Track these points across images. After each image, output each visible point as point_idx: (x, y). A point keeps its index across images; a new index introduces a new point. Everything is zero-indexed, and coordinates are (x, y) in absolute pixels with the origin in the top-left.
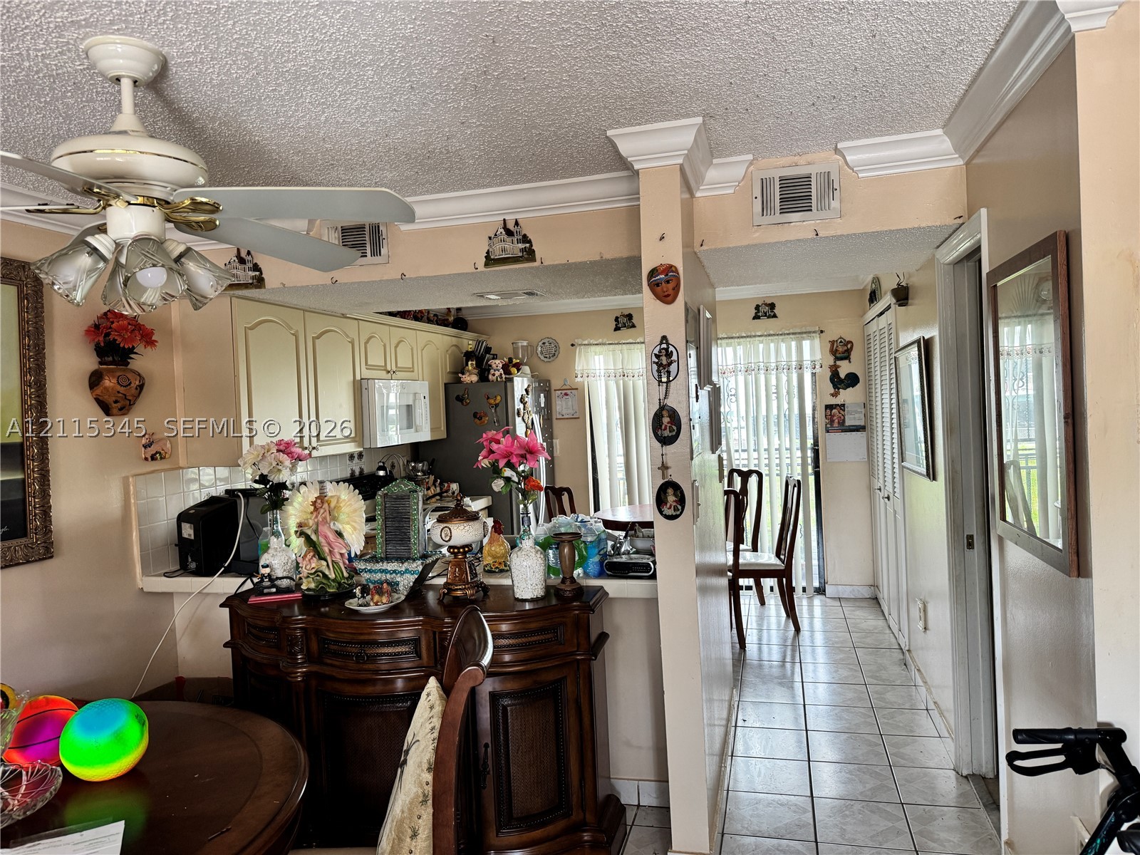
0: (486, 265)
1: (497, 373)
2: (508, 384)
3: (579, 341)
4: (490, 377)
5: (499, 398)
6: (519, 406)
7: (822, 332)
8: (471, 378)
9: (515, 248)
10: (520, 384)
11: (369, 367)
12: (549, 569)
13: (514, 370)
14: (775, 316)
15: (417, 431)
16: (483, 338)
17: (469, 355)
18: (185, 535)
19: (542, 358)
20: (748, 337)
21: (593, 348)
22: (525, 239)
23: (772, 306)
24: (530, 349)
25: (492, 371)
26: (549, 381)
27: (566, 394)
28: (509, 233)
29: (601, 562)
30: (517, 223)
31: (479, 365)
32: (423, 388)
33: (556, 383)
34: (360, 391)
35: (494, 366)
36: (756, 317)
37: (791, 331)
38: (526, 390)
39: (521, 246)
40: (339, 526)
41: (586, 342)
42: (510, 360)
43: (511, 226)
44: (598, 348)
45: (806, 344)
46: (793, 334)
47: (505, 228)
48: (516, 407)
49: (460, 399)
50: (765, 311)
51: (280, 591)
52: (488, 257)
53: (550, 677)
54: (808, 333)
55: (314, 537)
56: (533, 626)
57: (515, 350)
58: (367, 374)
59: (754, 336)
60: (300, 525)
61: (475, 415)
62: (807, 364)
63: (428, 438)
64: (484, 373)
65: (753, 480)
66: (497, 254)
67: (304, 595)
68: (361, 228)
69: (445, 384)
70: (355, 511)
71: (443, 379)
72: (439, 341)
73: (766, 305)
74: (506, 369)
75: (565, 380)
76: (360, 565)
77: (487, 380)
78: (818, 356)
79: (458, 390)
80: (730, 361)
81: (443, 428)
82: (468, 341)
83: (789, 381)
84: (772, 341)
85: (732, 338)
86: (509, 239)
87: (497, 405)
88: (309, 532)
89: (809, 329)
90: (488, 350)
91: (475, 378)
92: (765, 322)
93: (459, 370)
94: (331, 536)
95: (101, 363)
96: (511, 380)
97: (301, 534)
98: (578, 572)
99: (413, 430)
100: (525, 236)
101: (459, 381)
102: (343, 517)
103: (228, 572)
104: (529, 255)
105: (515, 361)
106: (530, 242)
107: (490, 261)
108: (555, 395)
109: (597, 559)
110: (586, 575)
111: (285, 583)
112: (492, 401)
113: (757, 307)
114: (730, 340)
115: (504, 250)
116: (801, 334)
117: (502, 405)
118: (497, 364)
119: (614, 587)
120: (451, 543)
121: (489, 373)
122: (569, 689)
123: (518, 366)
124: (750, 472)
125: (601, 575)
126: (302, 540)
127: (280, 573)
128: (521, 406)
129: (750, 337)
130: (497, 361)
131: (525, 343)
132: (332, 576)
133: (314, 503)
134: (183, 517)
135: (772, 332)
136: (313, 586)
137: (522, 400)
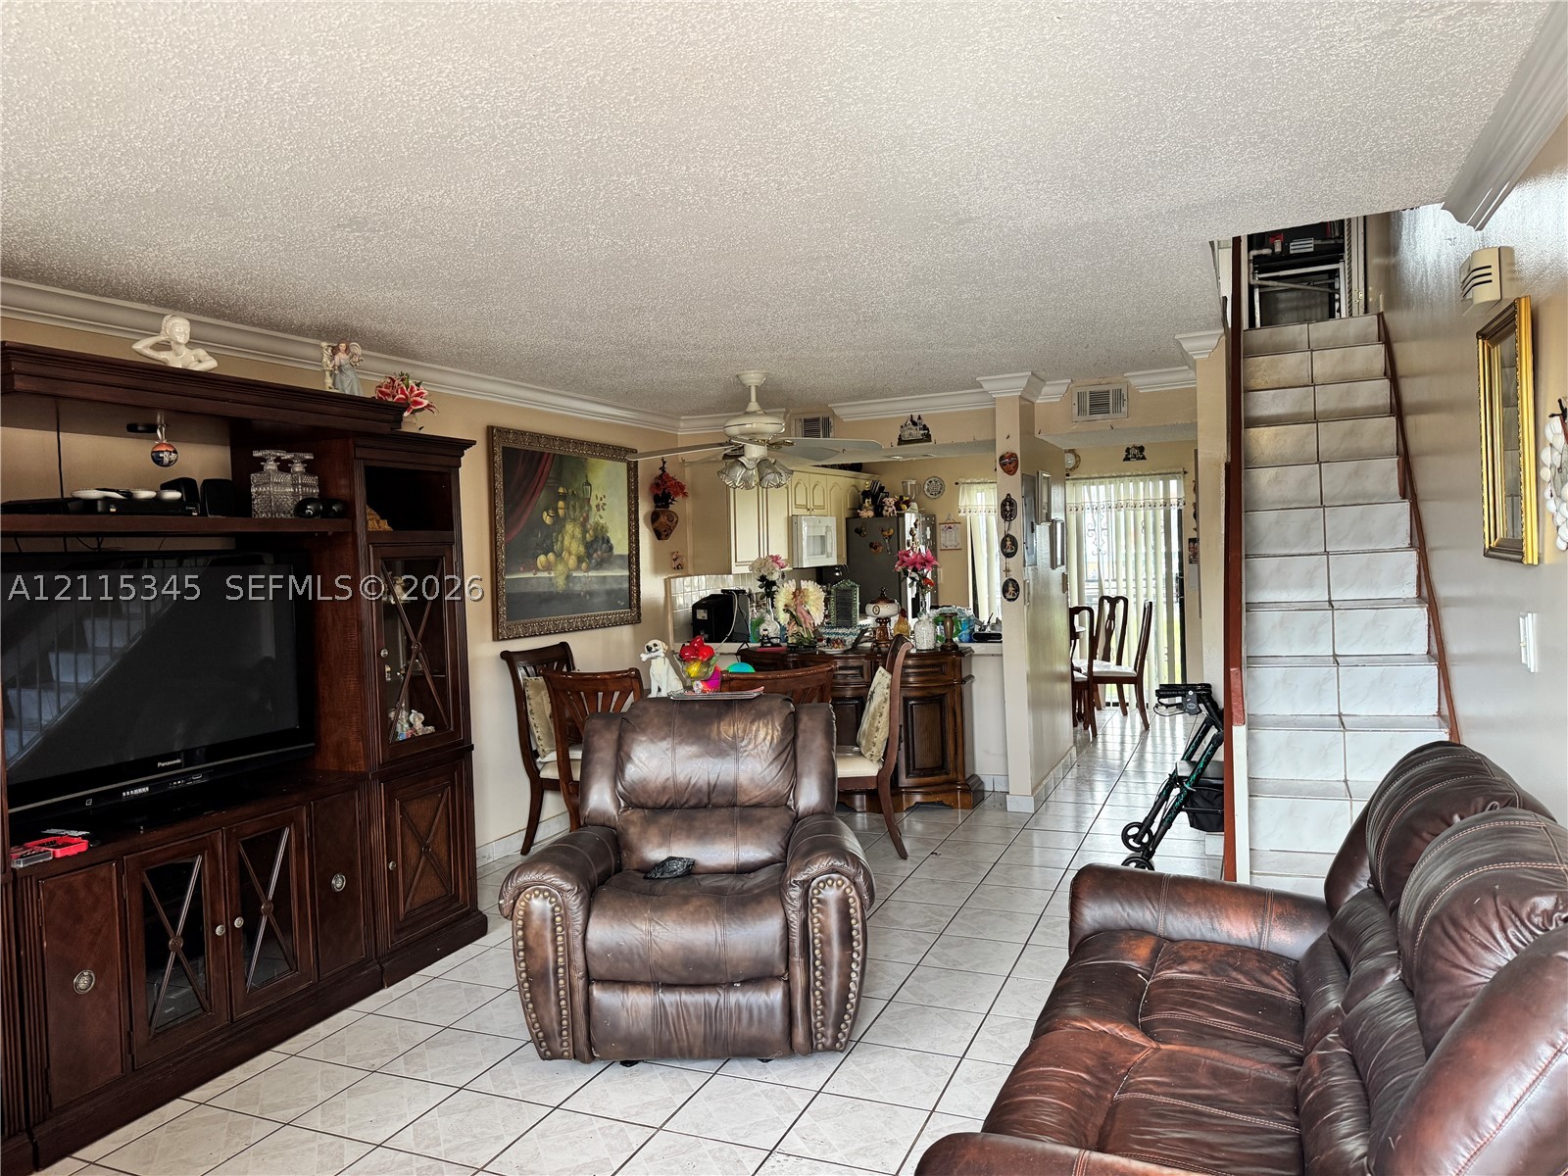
0: (899, 444)
1: (890, 510)
2: (900, 519)
3: (963, 480)
4: (884, 512)
5: (892, 530)
6: (908, 537)
7: (1185, 473)
8: (867, 513)
9: (918, 433)
10: (910, 519)
11: (798, 506)
12: (937, 638)
13: (904, 507)
14: (1144, 458)
15: (828, 557)
16: (876, 477)
17: (866, 494)
18: (699, 617)
19: (929, 495)
20: (1117, 477)
21: (975, 486)
22: (925, 428)
23: (1141, 449)
24: (918, 487)
25: (886, 508)
26: (934, 516)
27: (950, 528)
28: (914, 424)
29: (970, 634)
30: (920, 418)
31: (874, 503)
32: (831, 522)
33: (941, 518)
34: (792, 524)
35: (888, 503)
36: (1127, 459)
37: (1158, 472)
38: (915, 525)
39: (922, 432)
40: (808, 607)
41: (969, 481)
42: (901, 498)
43: (916, 419)
44: (980, 487)
45: (1173, 484)
46: (1159, 474)
47: (912, 420)
48: (907, 538)
49: (858, 531)
50: (1136, 453)
51: (773, 645)
52: (900, 439)
53: (938, 691)
54: (1173, 474)
55: (794, 613)
56: (928, 662)
57: (905, 488)
58: (796, 512)
59: (1124, 476)
60: (786, 606)
61: (871, 545)
62: (1174, 501)
63: (835, 563)
64: (878, 509)
65: (1121, 605)
66: (906, 437)
67: (788, 647)
68: (817, 420)
69: (847, 519)
70: (818, 598)
71: (844, 515)
72: (844, 481)
73: (1136, 448)
74: (897, 505)
75: (949, 515)
76: (823, 630)
77: (882, 515)
78: (1182, 495)
79: (856, 524)
80: (1103, 498)
81: (844, 556)
82: (865, 482)
83: (1155, 516)
84: (1141, 481)
85: (1103, 477)
86: (914, 428)
87: (890, 537)
88: (792, 610)
89: (1173, 470)
90: (882, 489)
91: (871, 514)
92: (1133, 463)
93: (857, 506)
94: (805, 614)
95: (657, 507)
96: (903, 515)
97: (787, 610)
98: (956, 639)
99: (825, 556)
100: (925, 426)
101: (857, 516)
102: (810, 602)
103: (729, 640)
104: (927, 438)
105: (905, 499)
106: (928, 429)
107: (901, 442)
108: (940, 528)
109: (968, 631)
110: (961, 641)
111: (775, 641)
112: (886, 533)
113: (1128, 450)
114: (1101, 480)
115: (910, 434)
116: (1166, 475)
117: (895, 538)
118: (890, 501)
119: (977, 647)
120: (879, 616)
121: (883, 509)
122: (948, 700)
123: (907, 503)
124: (1118, 598)
125: (970, 641)
126: (788, 615)
127: (772, 635)
128: (911, 538)
129: (1120, 477)
130: (891, 499)
131: (914, 482)
132: (806, 636)
133: (794, 593)
134: (696, 607)
135: (1140, 473)
136: (795, 641)
137: (911, 532)
